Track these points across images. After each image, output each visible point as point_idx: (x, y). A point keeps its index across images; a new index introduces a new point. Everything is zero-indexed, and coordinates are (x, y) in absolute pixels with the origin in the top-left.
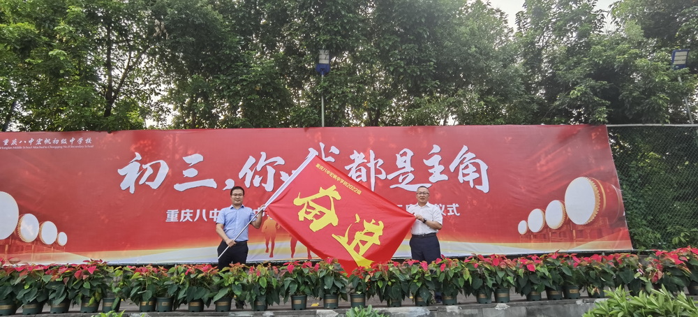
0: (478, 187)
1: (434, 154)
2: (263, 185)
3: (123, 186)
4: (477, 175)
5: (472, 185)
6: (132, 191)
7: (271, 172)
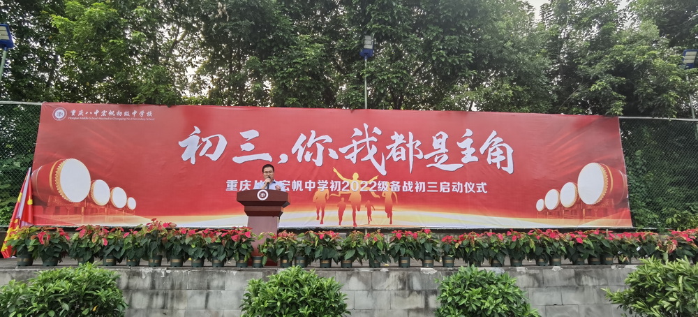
0: (504, 168)
1: (467, 137)
2: (313, 160)
3: (185, 157)
4: (504, 158)
5: (498, 166)
6: (193, 162)
7: (320, 148)
